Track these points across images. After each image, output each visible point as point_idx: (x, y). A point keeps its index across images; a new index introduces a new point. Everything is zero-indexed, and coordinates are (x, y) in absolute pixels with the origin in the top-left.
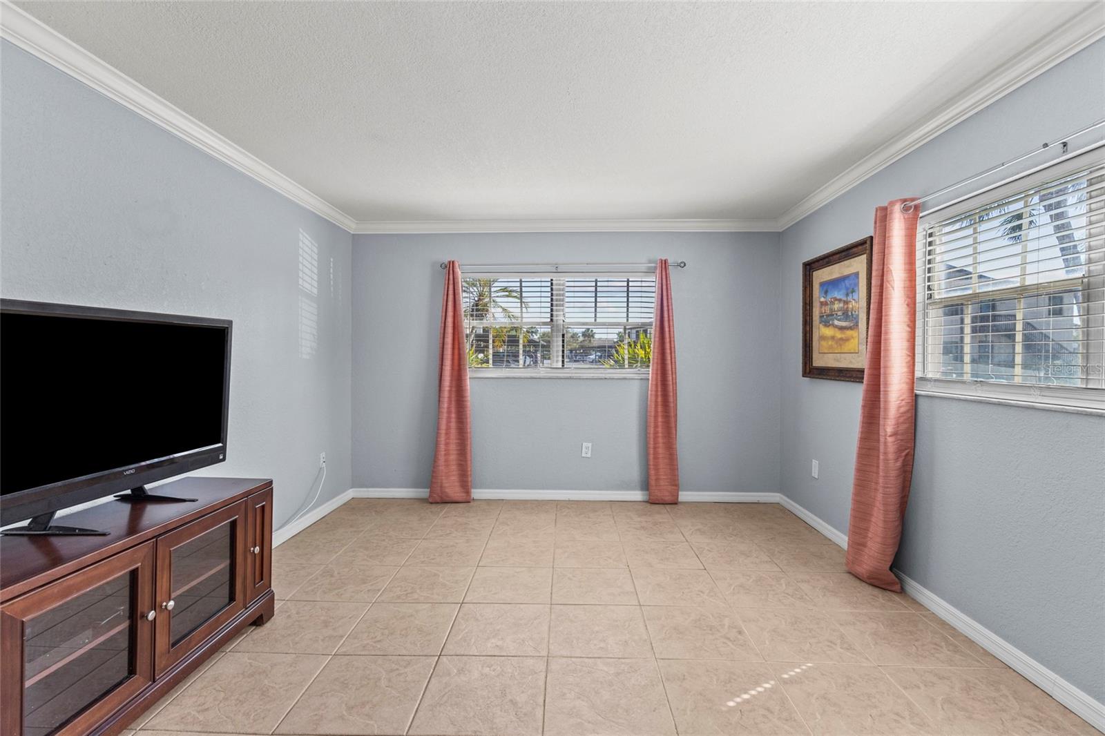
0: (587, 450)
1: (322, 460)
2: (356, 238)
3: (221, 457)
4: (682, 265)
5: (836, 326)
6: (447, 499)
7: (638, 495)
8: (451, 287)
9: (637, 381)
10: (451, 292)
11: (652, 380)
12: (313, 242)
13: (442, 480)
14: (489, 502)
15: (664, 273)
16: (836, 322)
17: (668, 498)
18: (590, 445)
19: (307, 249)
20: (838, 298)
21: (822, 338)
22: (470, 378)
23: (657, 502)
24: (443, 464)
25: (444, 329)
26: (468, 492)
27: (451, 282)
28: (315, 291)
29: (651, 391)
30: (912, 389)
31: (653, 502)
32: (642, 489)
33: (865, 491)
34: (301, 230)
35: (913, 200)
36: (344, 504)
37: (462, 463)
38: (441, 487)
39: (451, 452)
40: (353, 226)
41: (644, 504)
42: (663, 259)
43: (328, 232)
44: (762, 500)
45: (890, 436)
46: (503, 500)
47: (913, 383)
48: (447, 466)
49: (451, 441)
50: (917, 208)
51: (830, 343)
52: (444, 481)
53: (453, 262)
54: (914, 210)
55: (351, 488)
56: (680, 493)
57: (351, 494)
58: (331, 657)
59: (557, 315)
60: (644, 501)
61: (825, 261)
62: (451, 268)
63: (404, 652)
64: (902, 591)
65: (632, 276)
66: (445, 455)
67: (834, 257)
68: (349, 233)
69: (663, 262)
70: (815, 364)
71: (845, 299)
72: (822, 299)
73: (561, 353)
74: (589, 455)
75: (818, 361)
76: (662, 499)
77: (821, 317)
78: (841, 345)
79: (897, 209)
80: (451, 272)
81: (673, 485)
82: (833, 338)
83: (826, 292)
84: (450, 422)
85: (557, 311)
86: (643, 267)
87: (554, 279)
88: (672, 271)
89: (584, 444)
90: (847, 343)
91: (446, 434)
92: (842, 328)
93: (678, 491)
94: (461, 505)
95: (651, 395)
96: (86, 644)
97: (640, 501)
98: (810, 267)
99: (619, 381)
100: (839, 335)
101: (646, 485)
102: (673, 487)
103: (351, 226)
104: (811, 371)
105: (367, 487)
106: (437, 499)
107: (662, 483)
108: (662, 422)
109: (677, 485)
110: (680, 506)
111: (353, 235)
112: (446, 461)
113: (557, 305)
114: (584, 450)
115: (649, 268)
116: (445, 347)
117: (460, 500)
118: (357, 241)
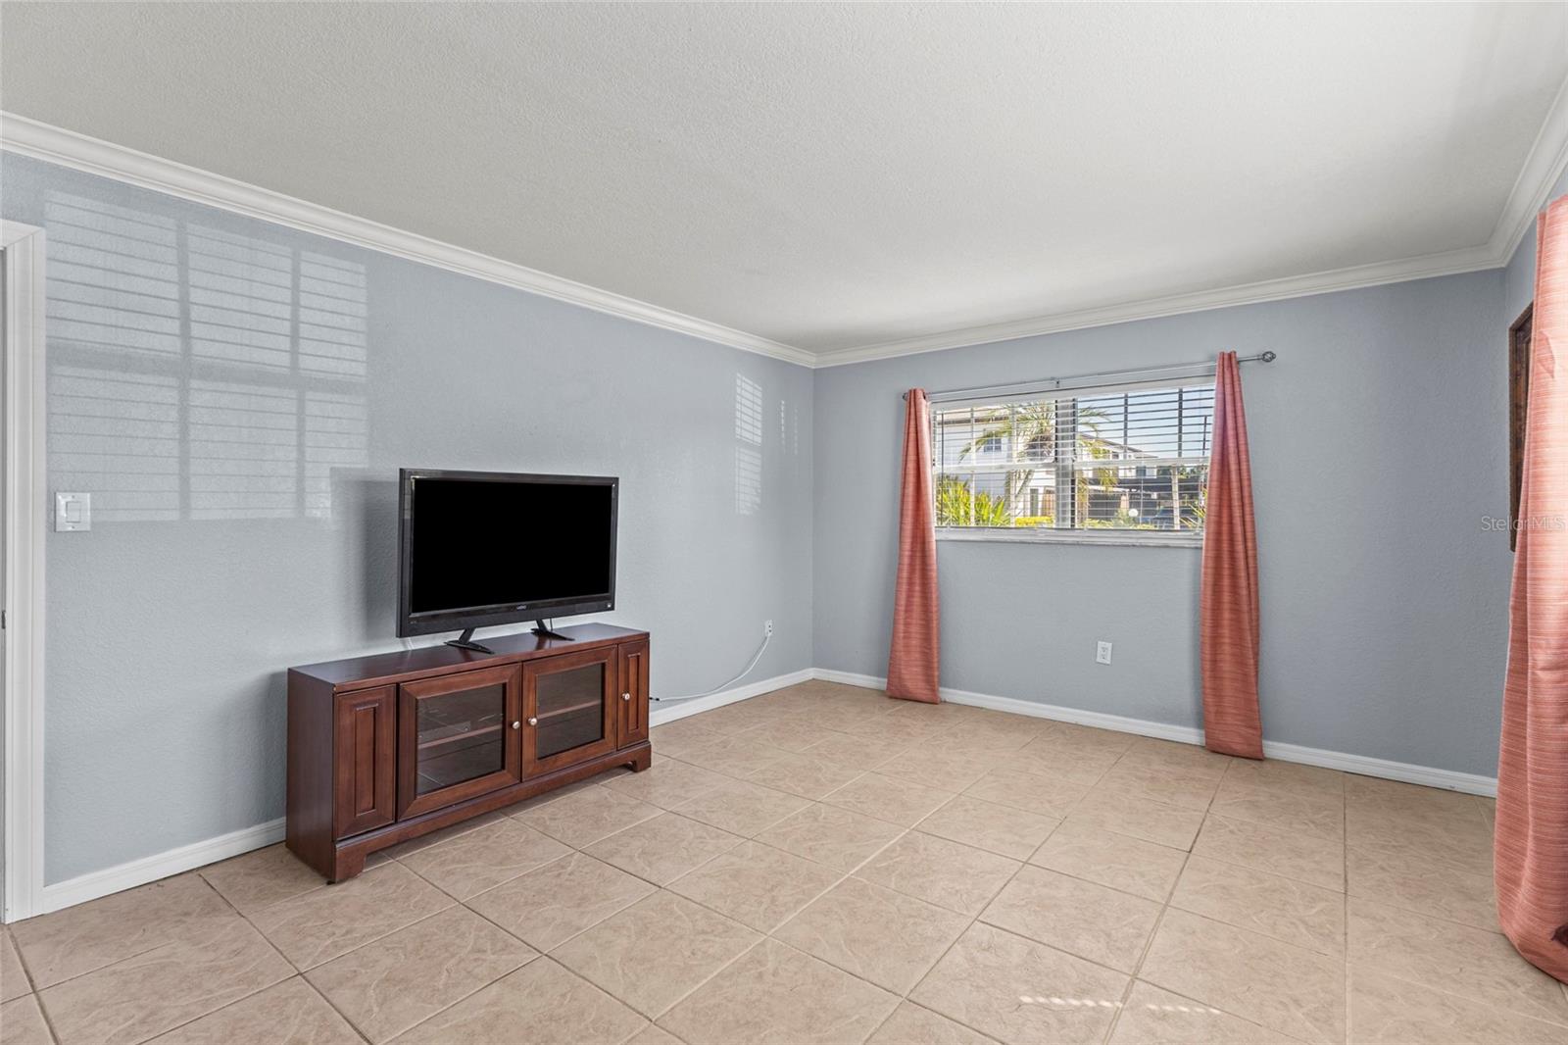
0: (1104, 651)
1: (767, 629)
2: (817, 373)
3: (609, 606)
4: (1267, 357)
6: (909, 696)
7: (1192, 735)
8: (912, 423)
9: (1187, 551)
10: (912, 430)
11: (1207, 550)
12: (756, 386)
13: (900, 669)
14: (961, 708)
15: (1228, 375)
17: (1243, 748)
18: (1109, 645)
19: (748, 397)
23: (1220, 750)
24: (902, 649)
25: (905, 478)
26: (934, 691)
27: (913, 416)
28: (759, 440)
29: (1206, 567)
31: (1215, 748)
32: (1199, 727)
33: (1519, 777)
34: (739, 375)
36: (799, 684)
37: (926, 651)
38: (900, 678)
39: (913, 635)
40: (814, 360)
41: (1200, 750)
42: (1228, 351)
43: (777, 373)
44: (1460, 786)
45: (1544, 669)
46: (982, 708)
48: (908, 652)
49: (914, 621)
52: (903, 671)
53: (915, 391)
55: (813, 667)
56: (1267, 743)
57: (811, 673)
58: (664, 812)
59: (1063, 451)
60: (1200, 746)
62: (912, 400)
63: (724, 827)
65: (1185, 384)
66: (905, 638)
68: (809, 369)
69: (1226, 357)
73: (1069, 508)
74: (1108, 661)
76: (1231, 748)
80: (912, 403)
81: (1250, 727)
84: (913, 597)
85: (1063, 445)
86: (1200, 369)
87: (1059, 400)
89: (1101, 644)
91: (906, 611)
93: (1262, 738)
94: (923, 705)
95: (1205, 574)
96: (464, 732)
97: (1195, 745)
98: (1523, 334)
99: (1157, 550)
101: (1203, 722)
102: (1251, 731)
103: (810, 360)
105: (829, 668)
106: (897, 694)
108: (1231, 620)
109: (1259, 729)
110: (1266, 766)
111: (815, 370)
112: (907, 646)
113: (1063, 438)
114: (1099, 651)
115: (1204, 369)
116: (905, 500)
117: (924, 698)
118: (820, 377)
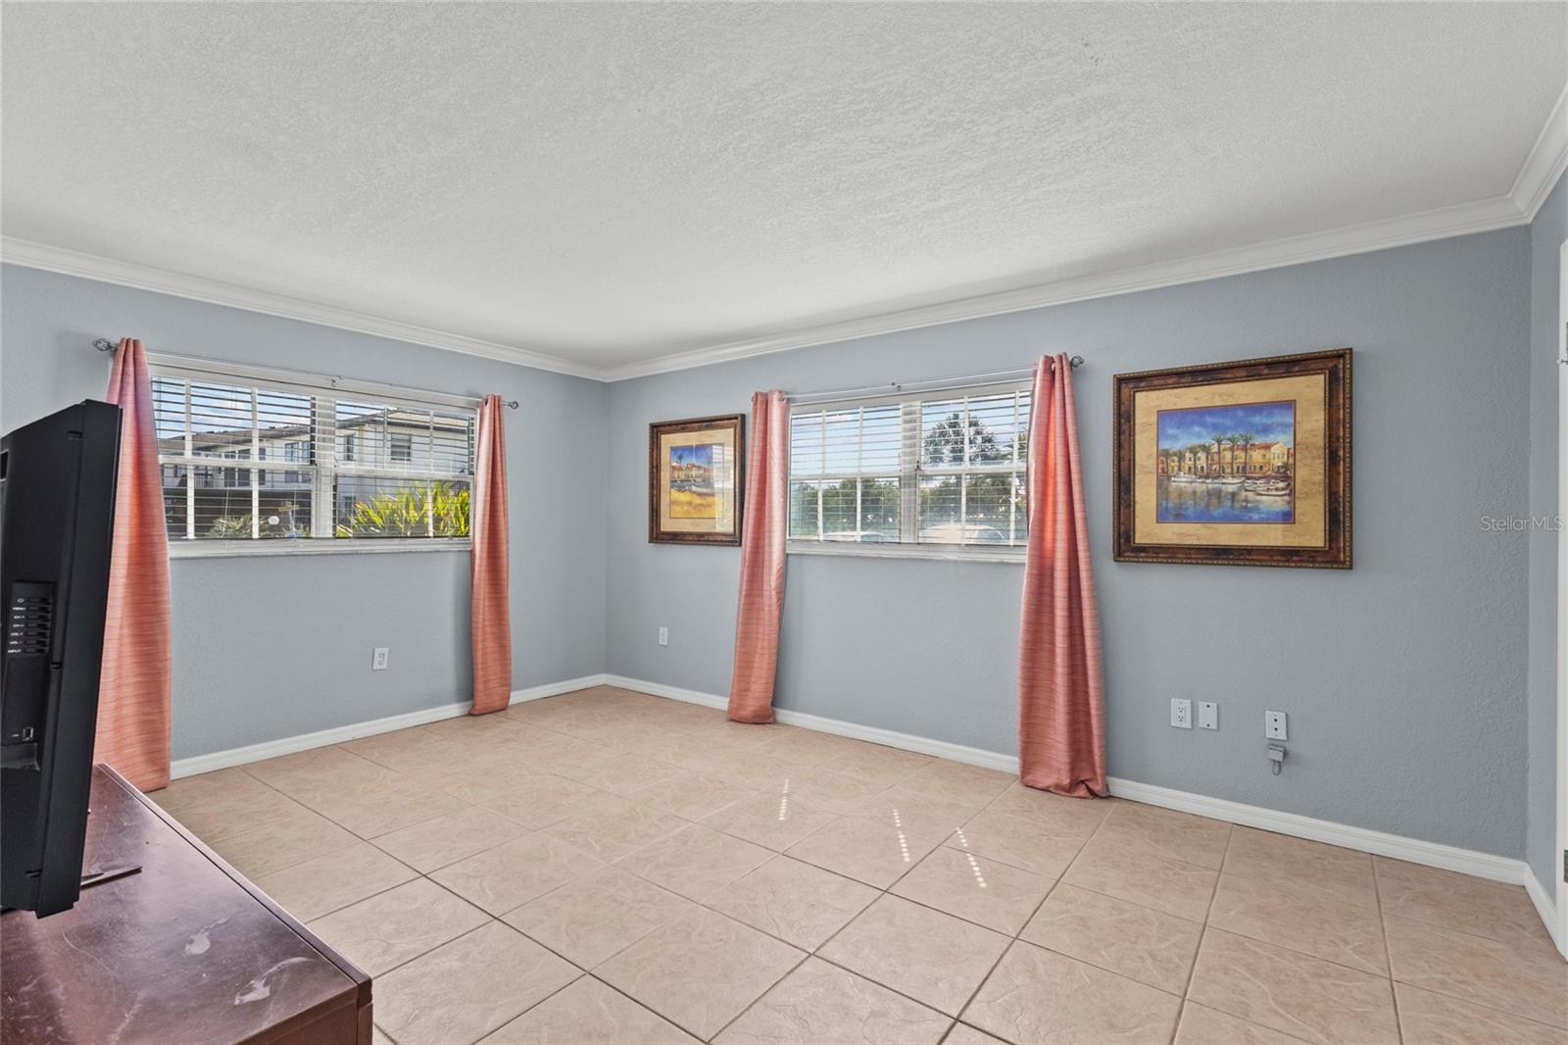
0: (382, 657)
4: (515, 405)
5: (694, 492)
7: (454, 710)
8: (130, 389)
9: (455, 553)
15: (497, 413)
16: (694, 488)
17: (498, 704)
18: (386, 650)
20: (697, 464)
21: (672, 503)
22: (171, 559)
26: (165, 770)
30: (784, 550)
31: (474, 713)
32: (459, 700)
35: (787, 393)
39: (126, 701)
41: (462, 719)
44: (590, 684)
47: (785, 544)
50: (789, 400)
51: (686, 508)
52: (111, 758)
53: (134, 341)
54: (788, 401)
56: (512, 694)
59: (324, 455)
60: (465, 716)
61: (679, 426)
62: (130, 350)
64: (775, 722)
67: (693, 425)
70: (663, 529)
71: (706, 466)
72: (675, 464)
73: (331, 515)
74: (384, 666)
75: (667, 525)
76: (489, 707)
77: (673, 482)
78: (700, 511)
79: (776, 397)
81: (504, 686)
82: (690, 503)
83: (680, 458)
85: (324, 448)
86: (462, 400)
87: (317, 397)
88: (506, 410)
89: (378, 651)
90: (709, 509)
92: (700, 495)
93: (510, 691)
97: (458, 717)
98: (657, 430)
100: (697, 500)
102: (503, 688)
104: (658, 536)
107: (491, 685)
109: (509, 685)
110: (511, 711)
112: (117, 719)
113: (323, 440)
114: (377, 658)
115: (469, 403)
117: (147, 786)
